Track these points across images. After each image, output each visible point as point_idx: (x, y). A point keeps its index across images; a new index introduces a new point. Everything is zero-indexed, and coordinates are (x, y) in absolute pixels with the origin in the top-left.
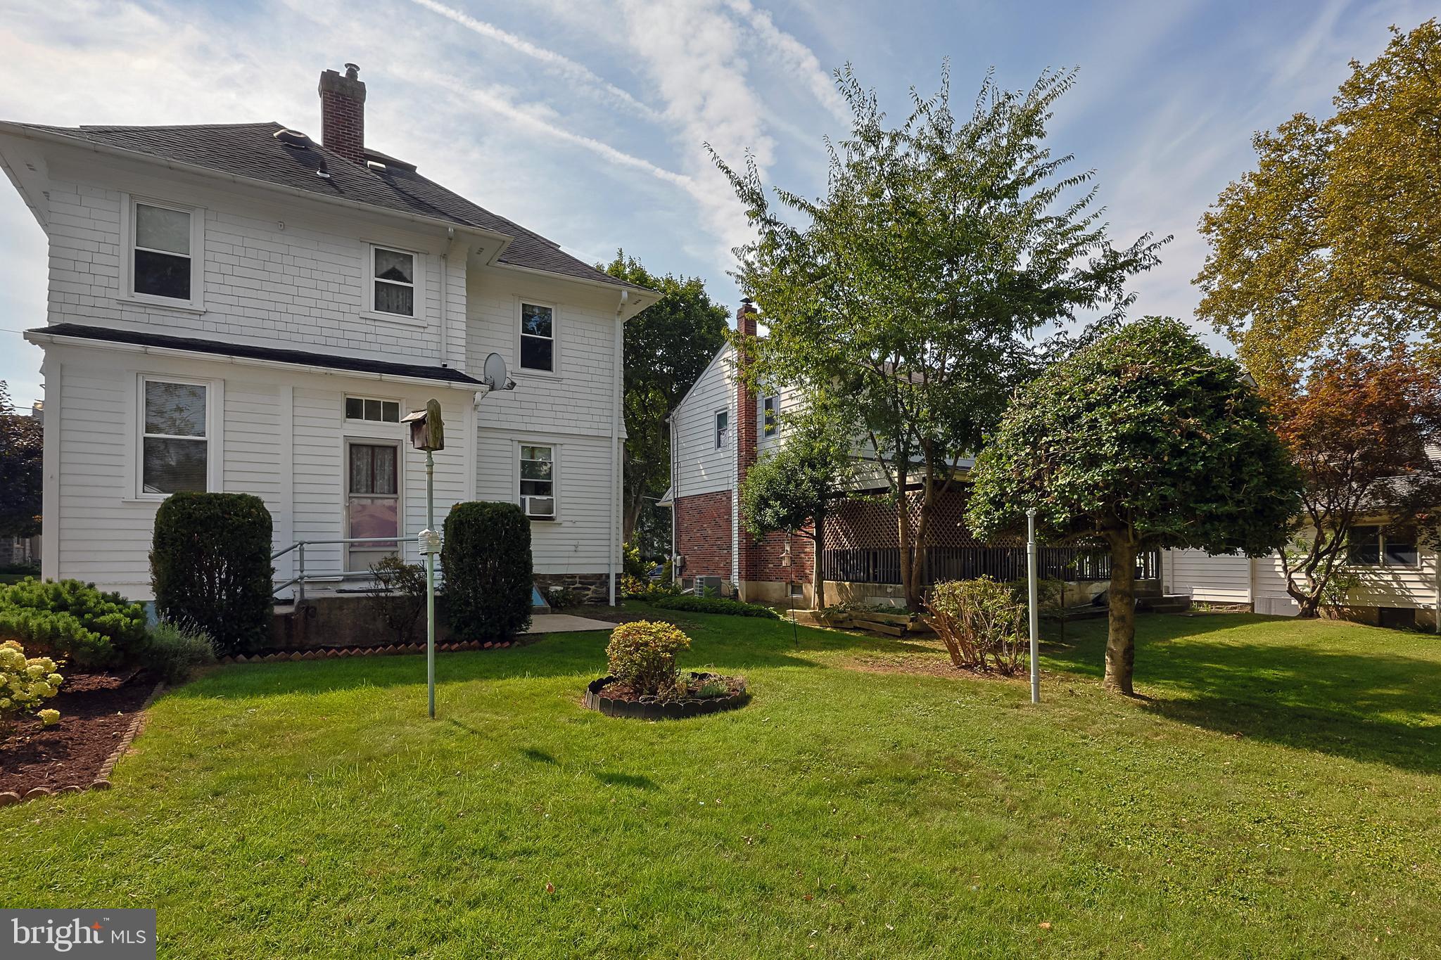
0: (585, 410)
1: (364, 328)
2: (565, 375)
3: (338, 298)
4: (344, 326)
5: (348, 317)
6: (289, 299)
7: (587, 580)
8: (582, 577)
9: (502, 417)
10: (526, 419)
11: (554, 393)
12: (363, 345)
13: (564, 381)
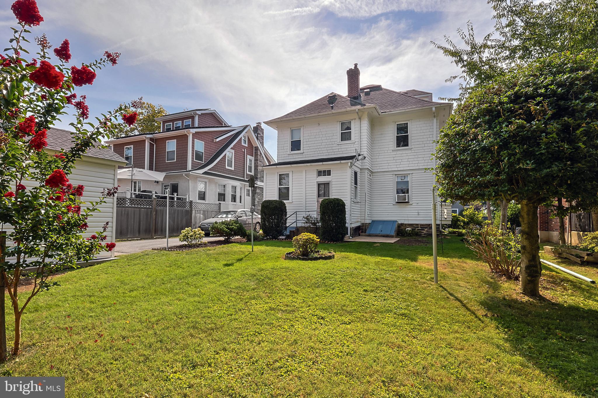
0: (422, 159)
1: (338, 148)
2: (413, 147)
3: (332, 140)
4: (333, 148)
5: (334, 145)
6: (320, 144)
7: (423, 226)
8: (421, 225)
9: (389, 167)
10: (398, 166)
11: (408, 155)
12: (338, 153)
13: (413, 149)
